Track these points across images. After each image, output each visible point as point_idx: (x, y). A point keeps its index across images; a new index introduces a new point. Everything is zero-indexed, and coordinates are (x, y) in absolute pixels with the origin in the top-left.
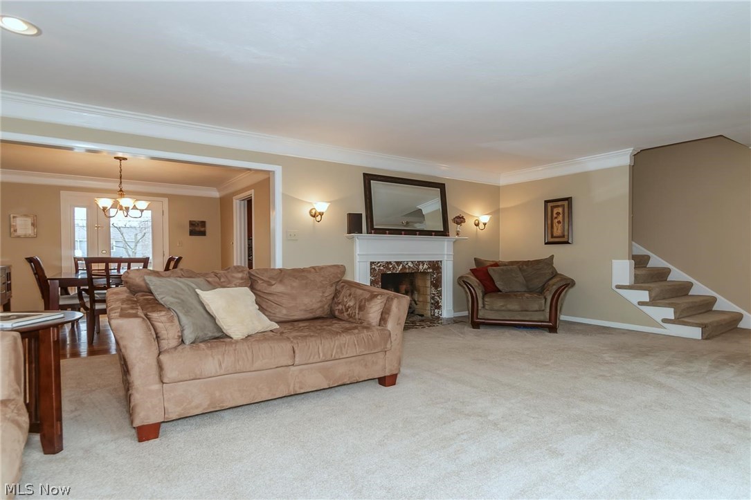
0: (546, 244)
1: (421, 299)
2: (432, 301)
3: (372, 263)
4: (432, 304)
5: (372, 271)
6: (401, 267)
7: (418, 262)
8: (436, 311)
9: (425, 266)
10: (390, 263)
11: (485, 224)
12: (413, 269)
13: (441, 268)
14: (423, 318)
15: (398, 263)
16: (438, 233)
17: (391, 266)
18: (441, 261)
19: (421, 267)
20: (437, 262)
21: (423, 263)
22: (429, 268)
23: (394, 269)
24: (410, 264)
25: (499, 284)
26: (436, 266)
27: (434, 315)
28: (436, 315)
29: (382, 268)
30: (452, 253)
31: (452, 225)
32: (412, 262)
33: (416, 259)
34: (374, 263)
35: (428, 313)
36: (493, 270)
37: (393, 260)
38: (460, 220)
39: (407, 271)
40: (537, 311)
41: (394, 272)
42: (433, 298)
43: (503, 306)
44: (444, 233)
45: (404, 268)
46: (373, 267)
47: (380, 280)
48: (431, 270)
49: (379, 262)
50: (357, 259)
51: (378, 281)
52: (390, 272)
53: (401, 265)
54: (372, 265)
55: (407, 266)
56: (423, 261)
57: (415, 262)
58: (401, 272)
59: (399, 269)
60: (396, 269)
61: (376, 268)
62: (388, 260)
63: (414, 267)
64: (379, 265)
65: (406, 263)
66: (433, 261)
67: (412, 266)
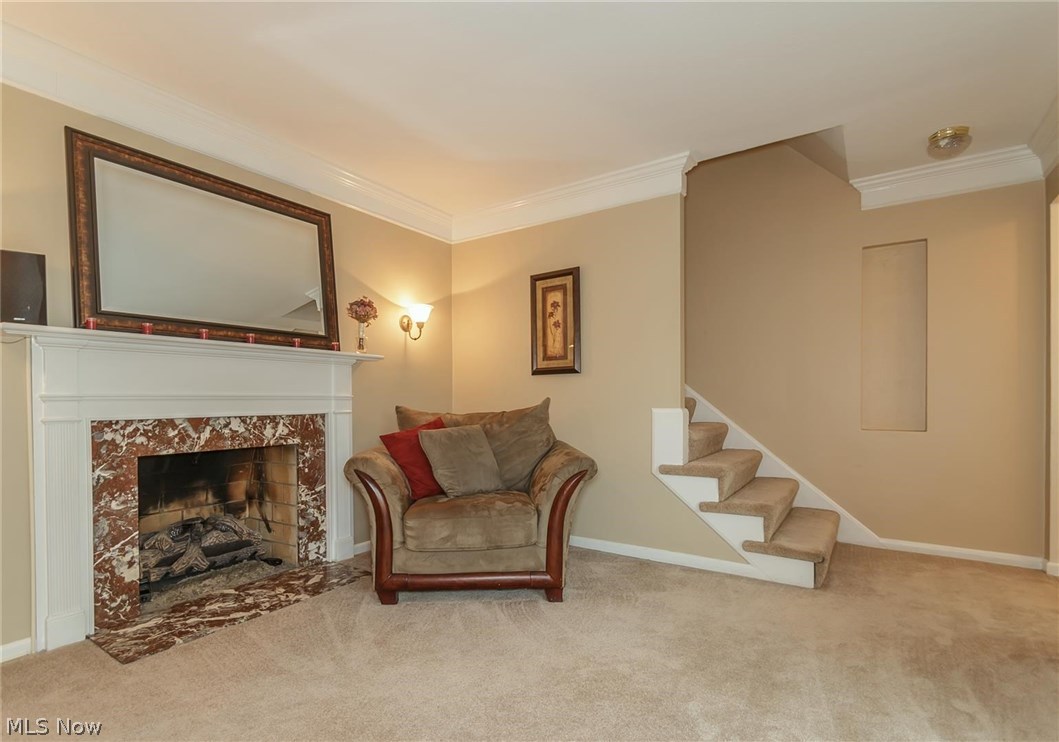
0: (536, 373)
1: (278, 517)
2: (302, 523)
3: (99, 427)
4: (301, 529)
5: (101, 451)
6: (206, 434)
7: (261, 418)
8: (312, 546)
9: (282, 430)
10: (171, 423)
11: (420, 326)
12: (246, 440)
13: (322, 433)
14: (281, 569)
15: (198, 423)
16: (308, 340)
17: (171, 433)
18: (323, 416)
19: (268, 432)
20: (313, 418)
21: (274, 420)
22: (291, 434)
23: (183, 440)
24: (236, 425)
25: (441, 475)
26: (310, 429)
27: (307, 558)
28: (312, 556)
29: (140, 440)
30: (350, 395)
31: (346, 323)
32: (243, 420)
33: (255, 411)
34: (110, 424)
35: (292, 554)
36: (431, 436)
37: (180, 413)
38: (364, 311)
39: (228, 445)
40: (520, 547)
41: (185, 449)
42: (302, 514)
43: (446, 539)
44: (328, 340)
45: (217, 435)
46: (108, 436)
47: (134, 477)
48: (297, 440)
49: (129, 423)
50: (41, 413)
51: (129, 482)
52: (171, 451)
53: (209, 429)
54: (102, 431)
55: (227, 431)
56: (275, 417)
57: (252, 417)
58: (207, 449)
59: (200, 441)
60: (189, 442)
61: (119, 439)
62: (164, 416)
63: (247, 434)
64: (130, 429)
65: (222, 422)
66: (303, 416)
67: (242, 430)
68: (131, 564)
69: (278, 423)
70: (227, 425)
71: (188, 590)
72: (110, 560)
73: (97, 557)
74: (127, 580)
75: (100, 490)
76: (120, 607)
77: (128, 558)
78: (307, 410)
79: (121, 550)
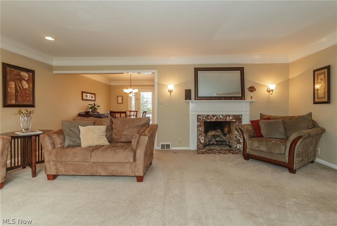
1: (232, 137)
2: (236, 139)
3: (198, 116)
4: (235, 140)
5: (198, 120)
6: (215, 118)
7: (226, 115)
8: (238, 145)
9: (231, 118)
11: (272, 91)
12: (223, 119)
13: (241, 119)
14: (231, 148)
15: (214, 116)
16: (236, 98)
17: (209, 117)
18: (241, 115)
19: (228, 118)
20: (239, 115)
21: (229, 116)
22: (233, 119)
23: (211, 119)
24: (221, 116)
25: (263, 132)
26: (238, 118)
27: (237, 147)
28: (238, 147)
29: (204, 118)
30: (249, 110)
32: (222, 115)
33: (225, 113)
34: (200, 115)
35: (234, 146)
37: (211, 114)
39: (219, 120)
40: (278, 154)
41: (211, 120)
42: (236, 137)
44: (242, 97)
45: (217, 118)
46: (199, 117)
47: (203, 125)
48: (235, 120)
49: (202, 115)
50: (191, 113)
51: (202, 125)
52: (209, 121)
53: (216, 117)
54: (199, 116)
55: (219, 117)
56: (229, 115)
57: (224, 115)
58: (215, 121)
59: (214, 119)
60: (212, 119)
61: (201, 118)
62: (208, 114)
63: (223, 118)
64: (203, 116)
65: (218, 116)
66: (236, 115)
67: (222, 117)
68: (202, 140)
69: (230, 116)
70: (219, 116)
71: (213, 147)
72: (199, 138)
73: (197, 137)
74: (202, 142)
75: (198, 126)
76: (201, 146)
77: (202, 138)
78: (237, 114)
79: (201, 137)
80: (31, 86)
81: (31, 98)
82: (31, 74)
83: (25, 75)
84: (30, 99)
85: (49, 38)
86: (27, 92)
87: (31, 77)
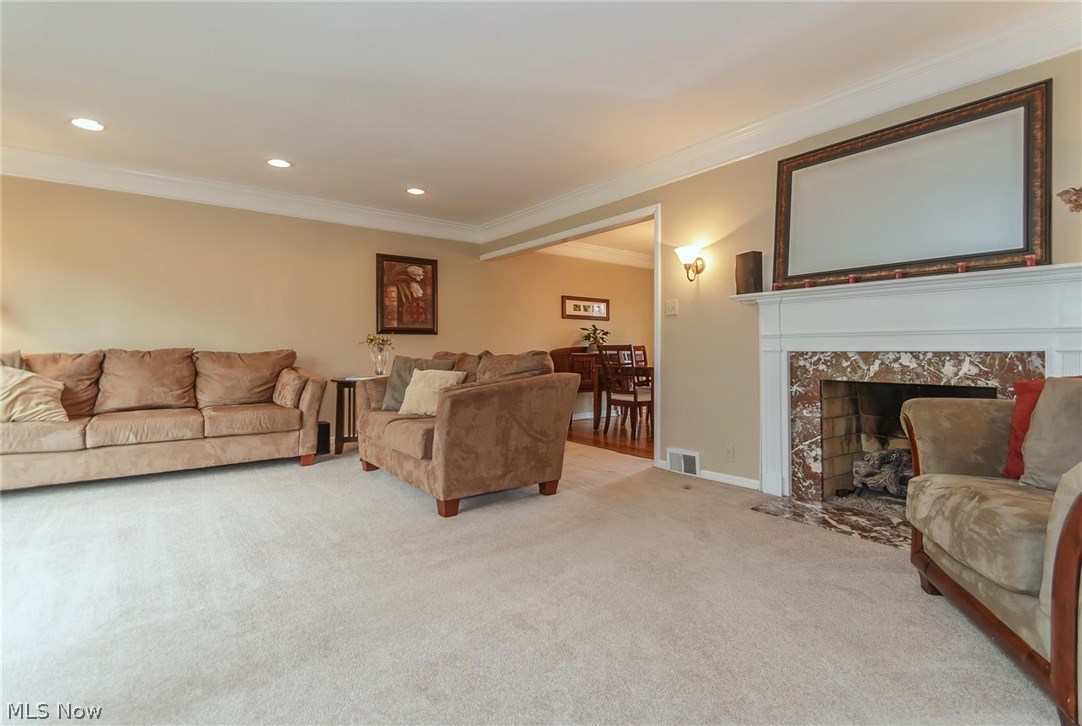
3: (795, 356)
5: (795, 374)
6: (875, 367)
7: (935, 354)
9: (966, 368)
10: (844, 356)
12: (918, 376)
15: (868, 357)
17: (846, 364)
18: (1042, 355)
19: (948, 369)
21: (957, 357)
24: (906, 360)
29: (822, 367)
32: (915, 355)
33: (931, 346)
34: (802, 354)
37: (852, 346)
39: (898, 379)
41: (856, 378)
45: (886, 369)
46: (802, 363)
47: (819, 395)
49: (814, 353)
50: (765, 345)
52: (845, 379)
53: (877, 362)
54: (798, 359)
55: (896, 365)
56: (957, 354)
57: (925, 353)
58: (875, 380)
59: (871, 372)
60: (860, 372)
61: (808, 365)
62: (839, 349)
63: (920, 370)
64: (815, 359)
65: (892, 356)
66: (1005, 355)
67: (913, 365)
68: (816, 459)
69: (961, 362)
70: (897, 360)
72: (802, 451)
73: (793, 447)
74: (814, 470)
75: (795, 401)
76: (808, 487)
77: (813, 454)
78: (1012, 346)
79: (809, 446)
80: (429, 291)
81: (429, 316)
82: (429, 267)
83: (417, 271)
84: (426, 318)
85: (416, 191)
86: (421, 304)
87: (430, 274)
